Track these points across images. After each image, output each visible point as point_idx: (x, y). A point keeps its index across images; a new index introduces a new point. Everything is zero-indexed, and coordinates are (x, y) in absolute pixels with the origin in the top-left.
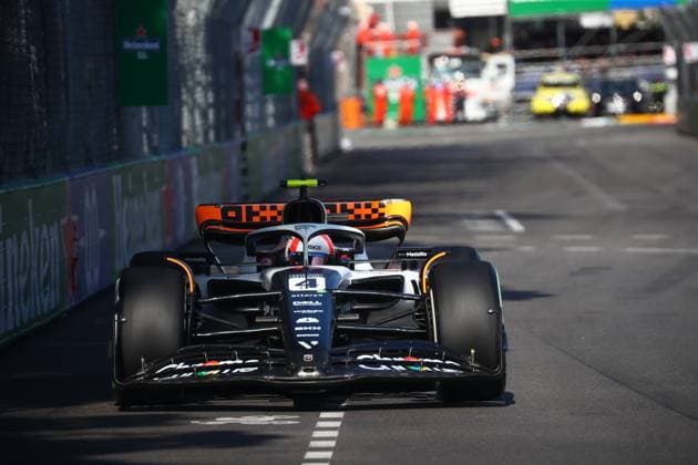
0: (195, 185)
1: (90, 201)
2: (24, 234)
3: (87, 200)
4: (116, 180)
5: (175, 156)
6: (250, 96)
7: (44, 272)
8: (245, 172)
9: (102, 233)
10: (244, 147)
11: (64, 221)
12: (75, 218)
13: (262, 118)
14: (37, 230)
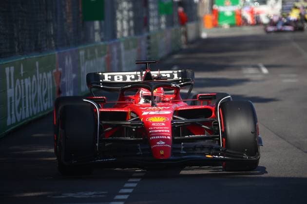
0: (123, 54)
1: (68, 62)
2: (34, 76)
3: (67, 61)
4: (82, 53)
5: (112, 42)
6: (152, 14)
7: (44, 93)
8: (149, 48)
9: (74, 76)
10: (149, 38)
11: (55, 71)
12: (60, 69)
13: (159, 24)
14: (41, 75)
